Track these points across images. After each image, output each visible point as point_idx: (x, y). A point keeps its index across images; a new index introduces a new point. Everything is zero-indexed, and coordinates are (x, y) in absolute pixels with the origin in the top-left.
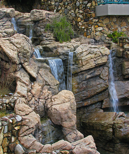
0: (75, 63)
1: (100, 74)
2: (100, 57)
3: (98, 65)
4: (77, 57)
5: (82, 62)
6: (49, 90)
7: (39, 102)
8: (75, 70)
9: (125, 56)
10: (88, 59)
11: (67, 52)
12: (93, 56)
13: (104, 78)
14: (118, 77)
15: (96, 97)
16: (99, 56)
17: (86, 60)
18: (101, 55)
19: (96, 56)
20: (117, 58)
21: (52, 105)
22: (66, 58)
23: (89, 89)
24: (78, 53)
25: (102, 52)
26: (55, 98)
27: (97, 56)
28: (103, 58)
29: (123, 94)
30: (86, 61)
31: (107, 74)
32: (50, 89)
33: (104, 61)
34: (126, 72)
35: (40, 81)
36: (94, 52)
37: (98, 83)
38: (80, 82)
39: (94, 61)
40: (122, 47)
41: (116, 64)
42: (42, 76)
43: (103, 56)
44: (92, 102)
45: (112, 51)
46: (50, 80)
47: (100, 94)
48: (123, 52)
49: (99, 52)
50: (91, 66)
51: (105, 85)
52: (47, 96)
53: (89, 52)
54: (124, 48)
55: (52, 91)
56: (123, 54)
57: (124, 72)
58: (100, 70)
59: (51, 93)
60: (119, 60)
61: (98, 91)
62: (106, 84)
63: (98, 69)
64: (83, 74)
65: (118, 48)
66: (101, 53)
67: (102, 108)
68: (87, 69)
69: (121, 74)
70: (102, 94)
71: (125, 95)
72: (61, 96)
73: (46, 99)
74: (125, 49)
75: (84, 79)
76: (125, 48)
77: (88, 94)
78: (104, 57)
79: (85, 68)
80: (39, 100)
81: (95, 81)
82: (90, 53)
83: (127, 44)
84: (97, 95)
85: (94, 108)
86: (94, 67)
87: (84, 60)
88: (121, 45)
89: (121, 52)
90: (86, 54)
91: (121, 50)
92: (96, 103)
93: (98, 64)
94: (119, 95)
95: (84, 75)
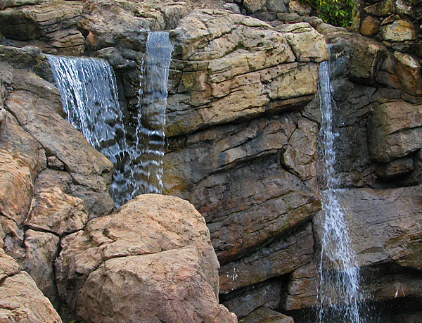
0: (177, 86)
1: (283, 150)
2: (289, 66)
3: (276, 104)
4: (185, 58)
5: (209, 83)
6: (68, 192)
7: (27, 243)
8: (178, 119)
9: (387, 75)
10: (239, 70)
11: (139, 34)
12: (257, 58)
13: (301, 168)
14: (353, 170)
15: (264, 256)
16: (286, 62)
17: (228, 74)
18: (292, 58)
19: (269, 61)
20: (352, 85)
21: (105, 259)
22: (130, 59)
23: (235, 217)
24: (193, 36)
25: (297, 47)
26: (113, 226)
27: (274, 59)
28: (300, 76)
29: (380, 245)
30: (227, 79)
31: (312, 153)
32: (73, 188)
33: (303, 90)
34: (394, 149)
35: (19, 142)
36: (263, 40)
37: (274, 189)
38: (197, 177)
39: (263, 83)
40: (377, 36)
41: (347, 111)
42: (27, 126)
43: (300, 62)
44: (246, 281)
45: (332, 53)
46: (70, 147)
47: (279, 246)
48: (381, 56)
49: (282, 42)
50: (250, 107)
51: (304, 201)
52: (66, 219)
53: (238, 39)
54: (383, 40)
55: (86, 198)
56: (380, 69)
57: (384, 148)
58: (282, 130)
59: (81, 207)
60: (358, 92)
61: (274, 228)
62: (312, 195)
63: (275, 127)
64: (209, 142)
65: (355, 41)
66: (292, 50)
67: (288, 308)
68: (229, 116)
69: (365, 160)
70: (286, 244)
71: (390, 252)
72: (142, 219)
73: (61, 231)
74: (388, 44)
75: (215, 166)
76: (389, 41)
77: (232, 238)
78: (305, 69)
79: (220, 112)
80: (25, 236)
81: (261, 179)
82: (241, 46)
83: (401, 22)
84: (268, 246)
85: (252, 309)
86: (260, 110)
87: (220, 71)
88: (369, 25)
89: (372, 55)
90: (226, 50)
91: (374, 47)
92: (258, 286)
93: (279, 99)
94: (363, 252)
95: (216, 149)
